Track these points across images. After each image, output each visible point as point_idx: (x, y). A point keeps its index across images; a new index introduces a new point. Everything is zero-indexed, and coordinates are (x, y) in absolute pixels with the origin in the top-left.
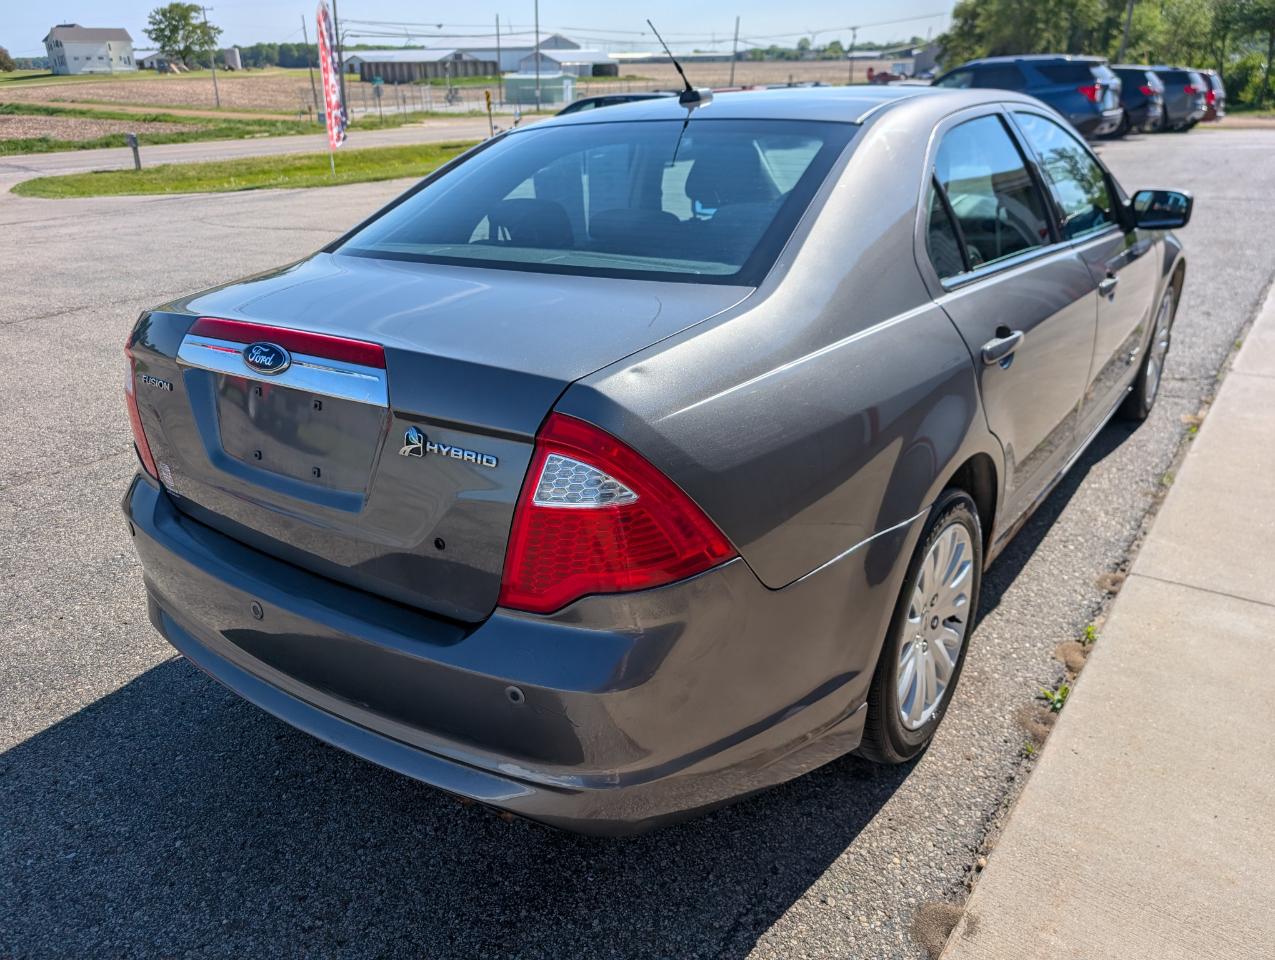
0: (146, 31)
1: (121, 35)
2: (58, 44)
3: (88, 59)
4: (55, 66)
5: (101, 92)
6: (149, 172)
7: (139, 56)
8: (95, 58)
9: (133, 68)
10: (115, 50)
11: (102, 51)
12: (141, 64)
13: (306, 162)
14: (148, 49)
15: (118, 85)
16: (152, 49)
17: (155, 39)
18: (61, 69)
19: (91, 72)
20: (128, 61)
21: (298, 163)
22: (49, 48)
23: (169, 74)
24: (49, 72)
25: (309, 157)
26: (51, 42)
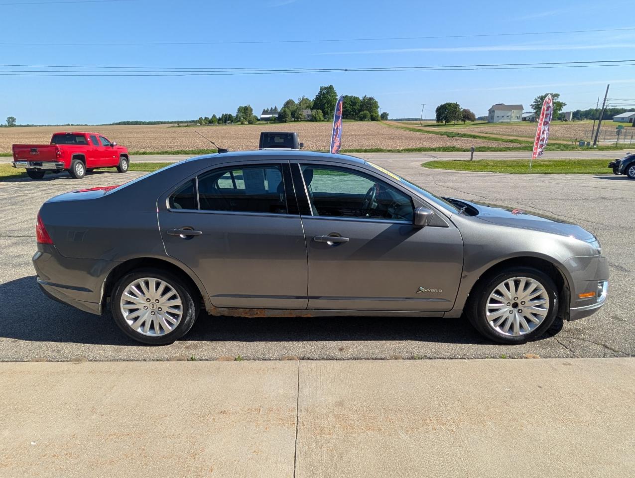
0: (531, 105)
1: (520, 107)
2: (493, 111)
3: (503, 117)
4: (489, 120)
5: (501, 130)
6: (475, 162)
7: (524, 116)
8: (505, 117)
9: (520, 120)
10: (514, 113)
11: (509, 114)
12: (524, 119)
13: (546, 163)
14: (529, 113)
15: (510, 127)
16: (531, 113)
17: (534, 109)
18: (491, 121)
19: (502, 122)
20: (518, 118)
21: (542, 163)
22: (490, 113)
23: (534, 123)
24: (487, 122)
25: (550, 161)
26: (491, 111)
